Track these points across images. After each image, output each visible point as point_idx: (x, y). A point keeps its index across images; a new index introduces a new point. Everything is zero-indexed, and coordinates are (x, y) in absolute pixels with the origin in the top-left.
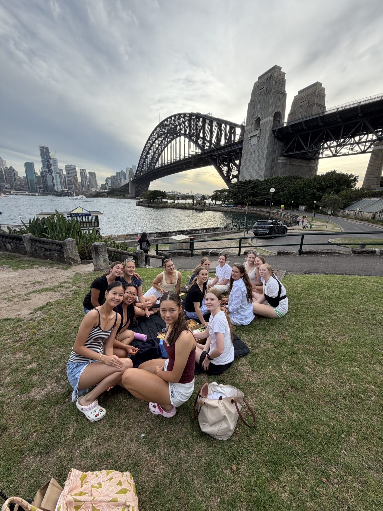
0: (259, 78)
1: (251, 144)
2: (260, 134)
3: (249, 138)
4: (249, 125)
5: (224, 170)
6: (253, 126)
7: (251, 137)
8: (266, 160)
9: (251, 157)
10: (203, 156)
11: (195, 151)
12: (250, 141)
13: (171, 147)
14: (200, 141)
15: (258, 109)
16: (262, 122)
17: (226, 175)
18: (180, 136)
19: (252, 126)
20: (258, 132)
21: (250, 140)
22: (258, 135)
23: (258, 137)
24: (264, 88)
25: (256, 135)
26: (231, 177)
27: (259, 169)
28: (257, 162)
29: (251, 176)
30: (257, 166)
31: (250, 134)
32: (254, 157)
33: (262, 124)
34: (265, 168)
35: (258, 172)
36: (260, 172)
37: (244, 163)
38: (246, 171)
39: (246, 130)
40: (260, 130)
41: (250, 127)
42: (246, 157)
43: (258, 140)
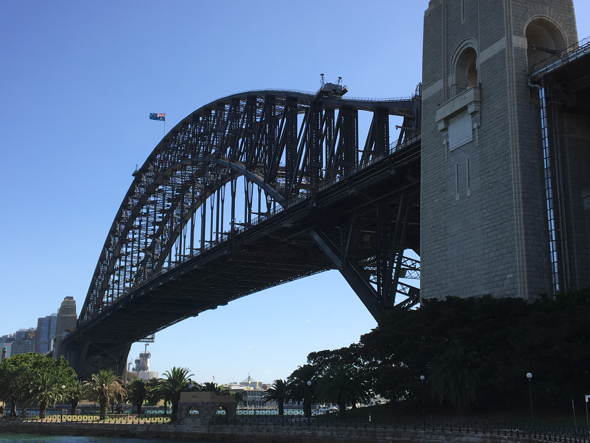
1: (452, 147)
2: (480, 101)
3: (441, 126)
4: (435, 80)
6: (452, 79)
7: (447, 120)
9: (457, 198)
12: (447, 136)
15: (463, 22)
16: (479, 61)
19: (446, 81)
20: (470, 95)
21: (445, 130)
22: (471, 109)
23: (473, 114)
25: (465, 109)
27: (498, 241)
28: (485, 211)
29: (466, 276)
30: (488, 230)
31: (442, 109)
32: (468, 194)
33: (482, 65)
34: (526, 234)
35: (498, 253)
36: (505, 251)
37: (431, 226)
38: (444, 258)
39: (426, 101)
40: (481, 89)
41: (438, 86)
42: (437, 200)
43: (475, 125)
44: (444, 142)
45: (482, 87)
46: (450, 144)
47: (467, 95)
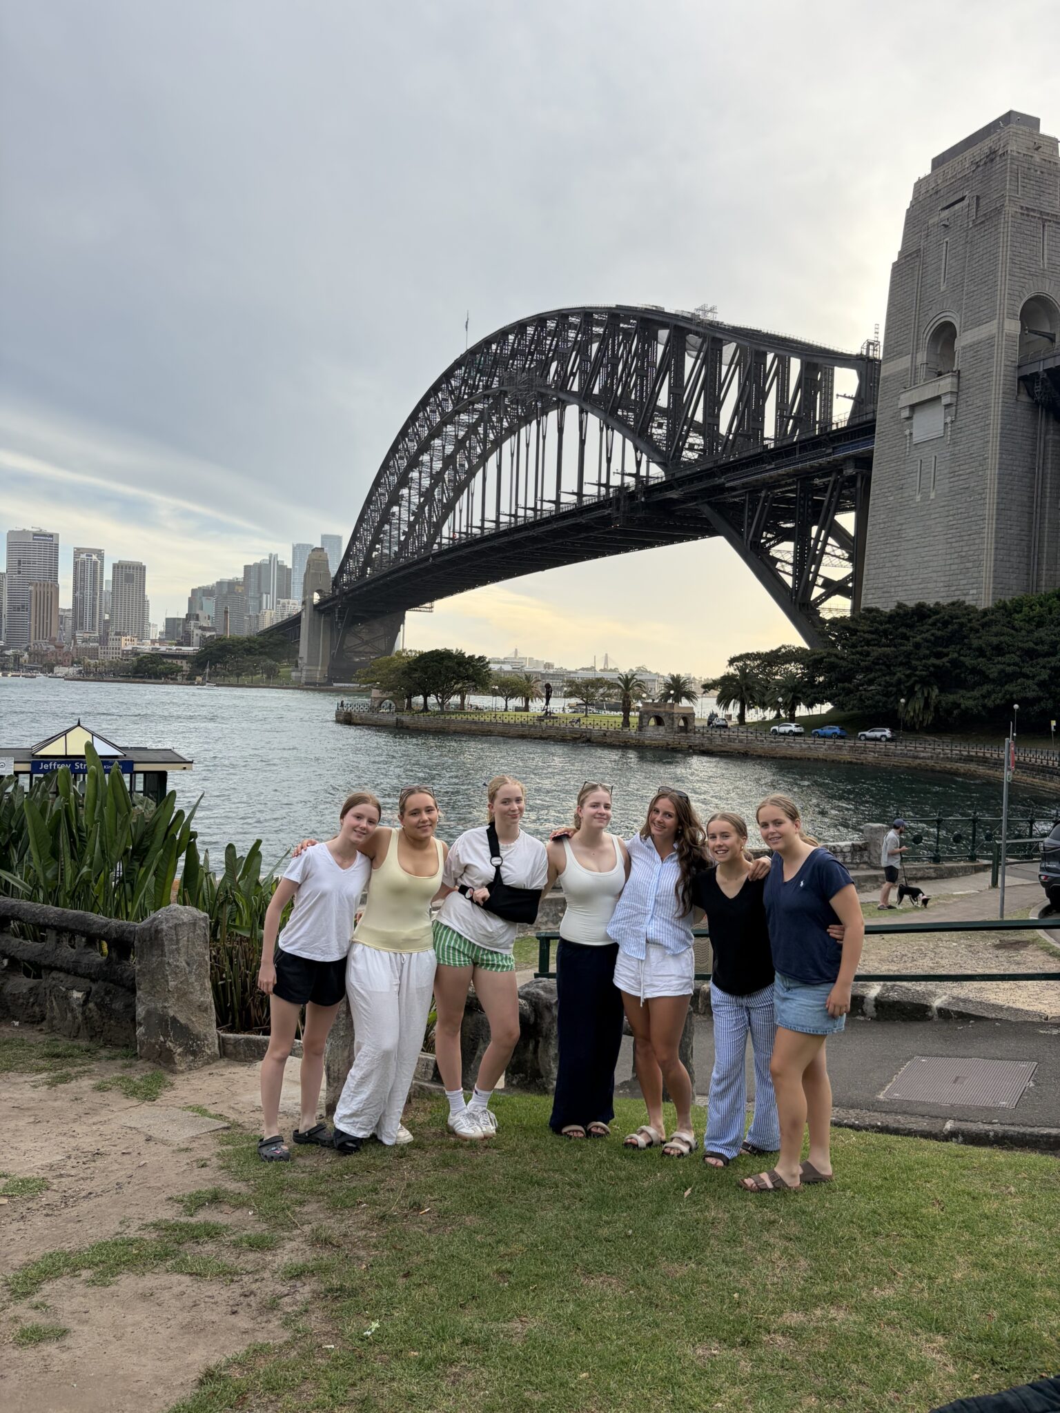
0: (938, 162)
1: (915, 440)
2: (956, 393)
3: (906, 413)
4: (900, 354)
5: (778, 556)
6: (922, 357)
7: (913, 407)
8: (999, 511)
9: (918, 498)
10: (674, 495)
11: (631, 468)
12: (911, 426)
13: (516, 454)
14: (660, 426)
15: (943, 288)
16: (961, 342)
17: (789, 580)
18: (561, 405)
19: (914, 359)
20: (946, 384)
21: (910, 418)
22: (946, 400)
23: (948, 406)
24: (962, 199)
25: (938, 398)
26: (817, 592)
27: (964, 554)
28: (951, 518)
29: (921, 586)
30: (954, 540)
31: (908, 394)
32: (932, 496)
33: (964, 348)
34: (996, 548)
35: (962, 566)
36: (970, 565)
37: (882, 526)
38: (896, 563)
39: (886, 378)
40: (959, 378)
41: (904, 363)
42: (892, 498)
43: (949, 419)
44: (907, 432)
45: (962, 375)
46: (914, 435)
47: (942, 383)
